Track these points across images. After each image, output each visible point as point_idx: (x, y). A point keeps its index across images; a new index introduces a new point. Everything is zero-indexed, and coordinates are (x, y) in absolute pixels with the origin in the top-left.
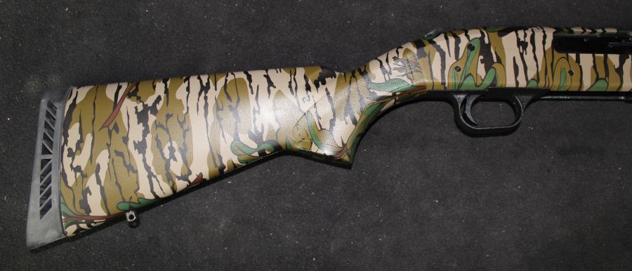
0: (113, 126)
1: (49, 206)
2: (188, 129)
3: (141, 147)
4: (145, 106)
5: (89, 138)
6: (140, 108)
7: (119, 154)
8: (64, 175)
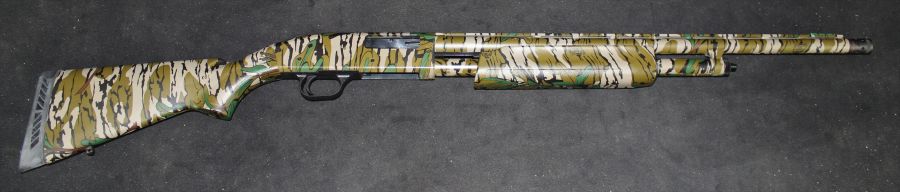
0: (84, 92)
1: (37, 141)
2: (131, 95)
3: (100, 105)
4: (106, 82)
5: (68, 100)
6: (103, 82)
7: (86, 109)
8: (49, 122)
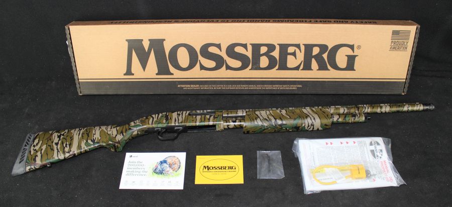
0: (50, 139)
1: (22, 161)
2: (73, 139)
3: (57, 144)
4: (61, 135)
5: (41, 142)
6: (59, 134)
7: (49, 146)
8: (30, 152)
